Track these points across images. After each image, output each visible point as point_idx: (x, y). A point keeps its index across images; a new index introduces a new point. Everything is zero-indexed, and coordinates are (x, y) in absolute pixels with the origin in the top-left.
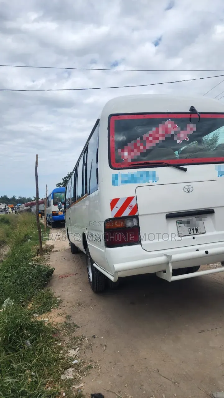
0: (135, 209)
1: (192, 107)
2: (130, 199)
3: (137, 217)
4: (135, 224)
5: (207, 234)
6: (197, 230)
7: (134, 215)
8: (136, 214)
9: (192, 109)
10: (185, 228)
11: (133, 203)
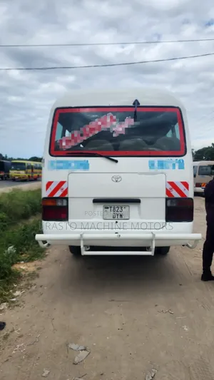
0: (66, 192)
1: (136, 100)
2: (62, 183)
3: (67, 199)
4: (65, 204)
5: (131, 220)
6: (121, 216)
7: (64, 197)
8: (66, 196)
9: (136, 102)
10: (110, 213)
11: (64, 187)
